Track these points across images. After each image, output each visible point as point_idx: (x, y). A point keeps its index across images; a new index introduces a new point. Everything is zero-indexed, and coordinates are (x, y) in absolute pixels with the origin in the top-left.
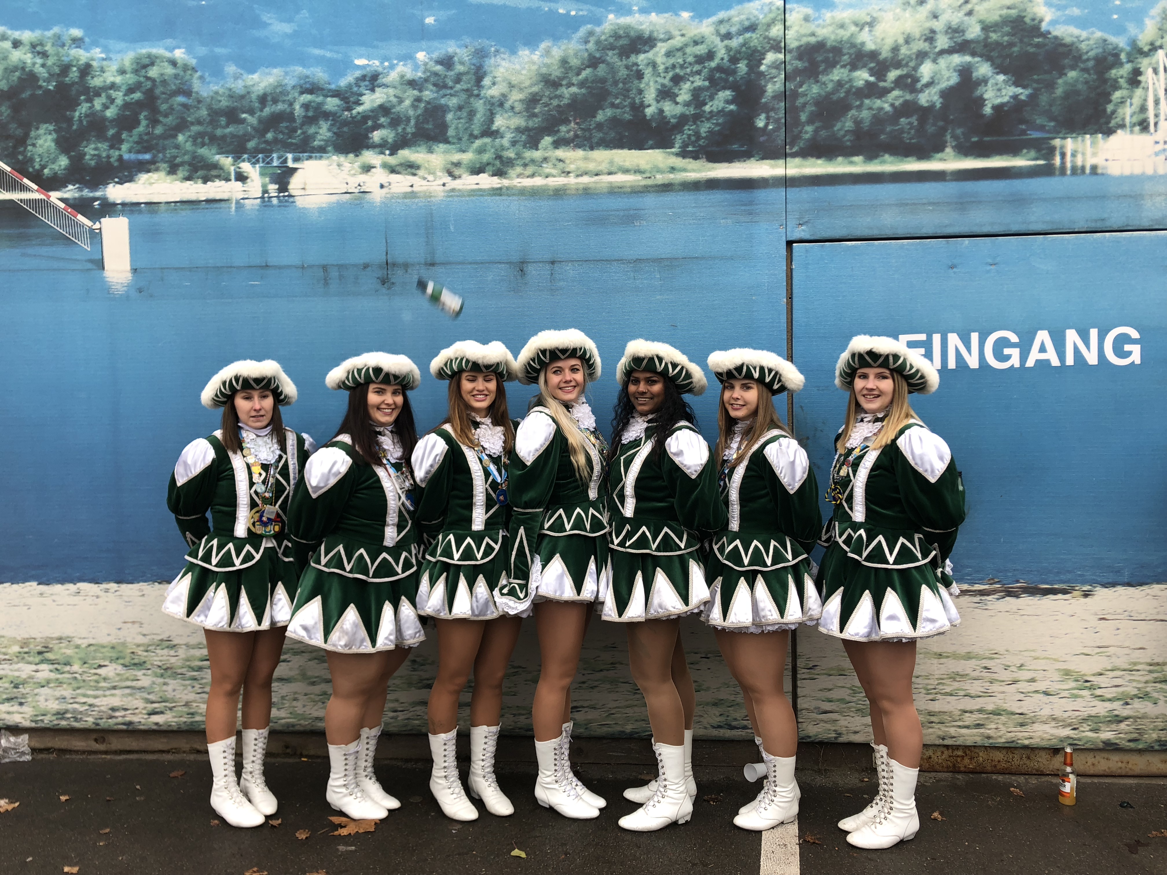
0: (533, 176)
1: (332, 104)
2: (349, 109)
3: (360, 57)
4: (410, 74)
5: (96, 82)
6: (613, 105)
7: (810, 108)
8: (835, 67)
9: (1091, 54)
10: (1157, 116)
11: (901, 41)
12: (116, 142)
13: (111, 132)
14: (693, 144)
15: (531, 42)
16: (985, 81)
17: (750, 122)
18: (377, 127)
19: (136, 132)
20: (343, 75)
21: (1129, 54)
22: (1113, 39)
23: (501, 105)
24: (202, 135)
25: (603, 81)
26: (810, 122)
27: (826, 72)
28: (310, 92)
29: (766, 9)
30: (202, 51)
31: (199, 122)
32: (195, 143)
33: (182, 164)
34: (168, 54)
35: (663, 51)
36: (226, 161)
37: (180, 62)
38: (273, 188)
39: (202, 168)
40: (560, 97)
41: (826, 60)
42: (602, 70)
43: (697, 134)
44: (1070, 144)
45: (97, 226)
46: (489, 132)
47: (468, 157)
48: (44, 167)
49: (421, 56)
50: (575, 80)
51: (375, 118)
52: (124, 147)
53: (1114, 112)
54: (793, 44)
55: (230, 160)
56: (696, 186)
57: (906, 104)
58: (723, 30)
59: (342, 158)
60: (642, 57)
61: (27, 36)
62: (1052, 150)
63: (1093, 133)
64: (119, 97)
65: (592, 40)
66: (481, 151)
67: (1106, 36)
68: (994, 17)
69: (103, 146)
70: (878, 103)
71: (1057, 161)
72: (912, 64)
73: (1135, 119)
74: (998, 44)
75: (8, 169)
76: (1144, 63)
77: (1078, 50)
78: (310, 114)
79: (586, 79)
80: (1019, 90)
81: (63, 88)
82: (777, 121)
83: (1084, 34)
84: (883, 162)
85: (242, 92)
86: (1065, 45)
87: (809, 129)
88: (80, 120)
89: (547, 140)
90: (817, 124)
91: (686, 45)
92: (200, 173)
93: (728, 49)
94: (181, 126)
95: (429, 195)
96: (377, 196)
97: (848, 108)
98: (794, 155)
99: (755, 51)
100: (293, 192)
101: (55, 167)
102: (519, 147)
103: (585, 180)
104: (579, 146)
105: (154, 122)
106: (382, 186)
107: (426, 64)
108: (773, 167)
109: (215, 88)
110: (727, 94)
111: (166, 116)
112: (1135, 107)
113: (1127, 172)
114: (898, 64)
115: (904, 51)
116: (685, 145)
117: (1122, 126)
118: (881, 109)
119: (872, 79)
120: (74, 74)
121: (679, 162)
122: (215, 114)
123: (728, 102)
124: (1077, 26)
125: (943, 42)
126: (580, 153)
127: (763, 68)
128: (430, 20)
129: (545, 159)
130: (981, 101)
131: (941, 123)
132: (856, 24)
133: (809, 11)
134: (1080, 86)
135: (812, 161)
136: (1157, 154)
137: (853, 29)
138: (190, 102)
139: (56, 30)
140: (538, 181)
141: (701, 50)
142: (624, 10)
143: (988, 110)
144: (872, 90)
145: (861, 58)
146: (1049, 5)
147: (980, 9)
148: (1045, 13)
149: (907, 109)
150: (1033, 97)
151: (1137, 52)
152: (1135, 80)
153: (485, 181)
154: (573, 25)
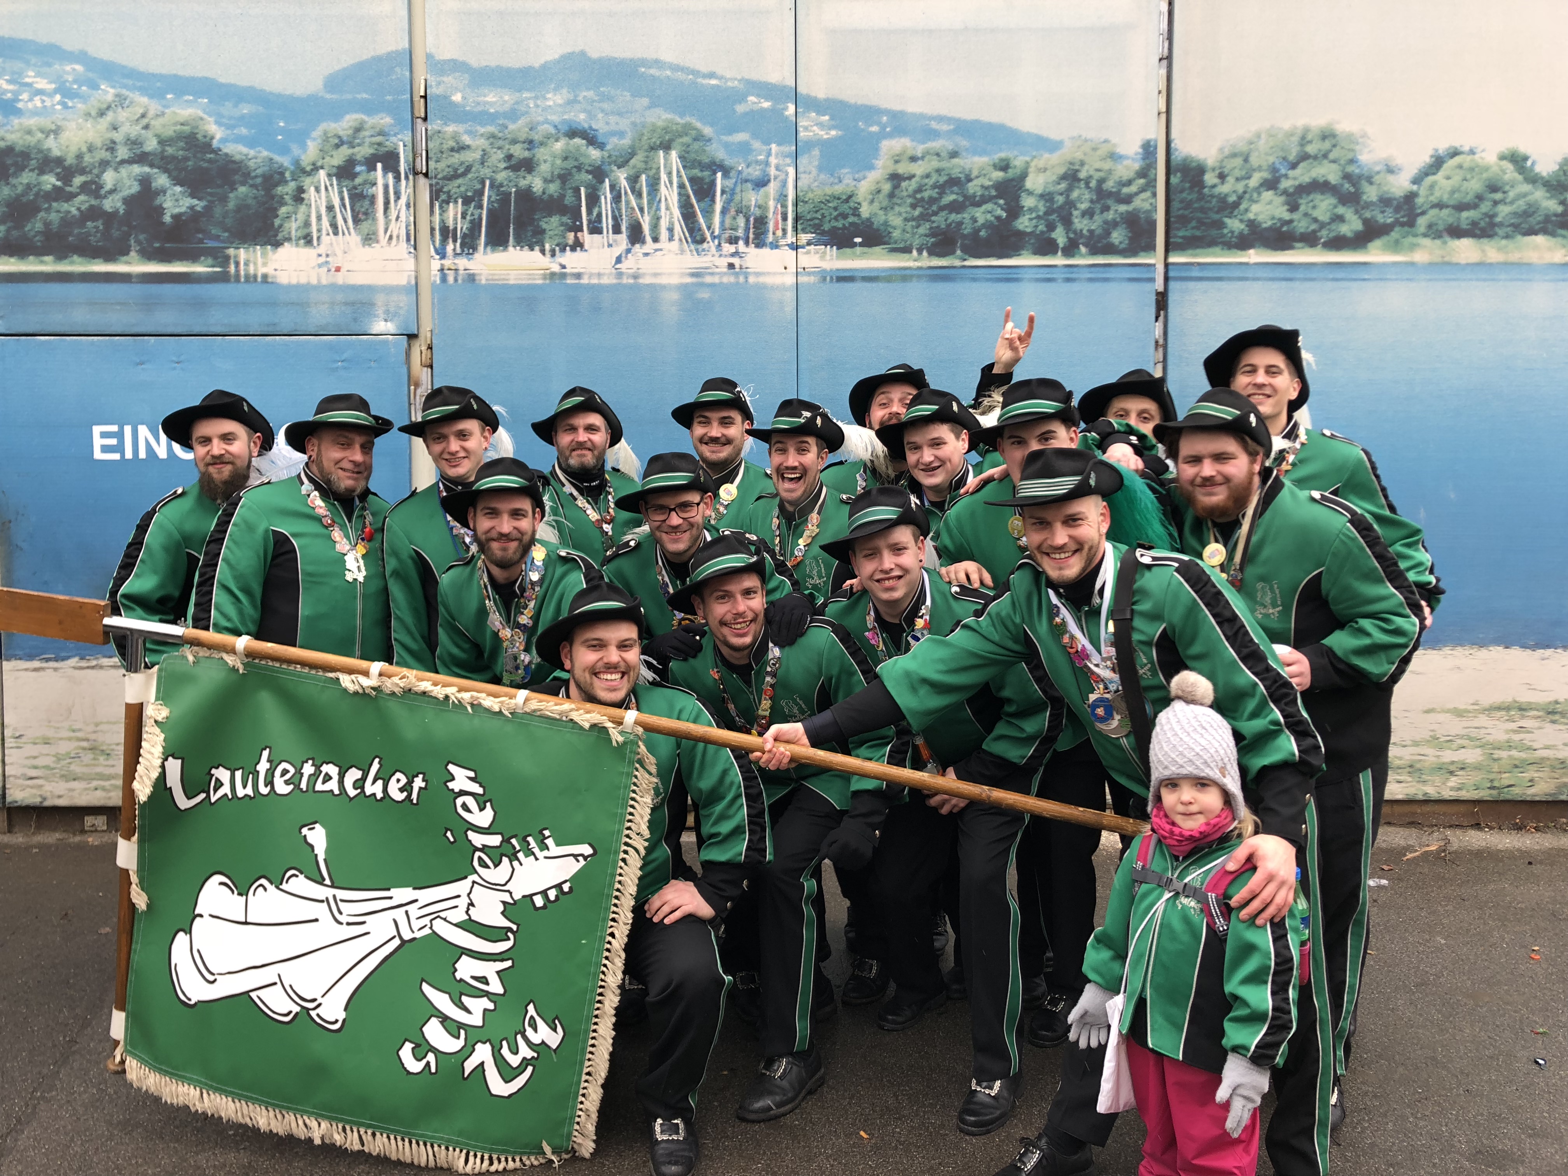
7: (3, 209)
9: (259, 171)
10: (319, 231)
11: (84, 149)
21: (293, 173)
22: (278, 158)
27: (16, 175)
41: (15, 164)
44: (242, 254)
53: (281, 226)
57: (92, 209)
62: (227, 259)
63: (262, 245)
67: (272, 155)
68: (169, 132)
70: (65, 206)
71: (232, 268)
72: (96, 171)
73: (299, 234)
74: (174, 158)
76: (307, 182)
77: (247, 167)
80: (195, 202)
83: (252, 153)
84: (72, 263)
86: (234, 162)
90: (9, 224)
97: (39, 210)
112: (300, 222)
113: (294, 281)
114: (83, 171)
117: (289, 239)
118: (69, 212)
119: (59, 183)
124: (245, 145)
125: (123, 153)
130: (161, 210)
131: (125, 229)
132: (42, 132)
134: (250, 201)
135: (5, 258)
136: (320, 266)
137: (40, 135)
143: (167, 219)
144: (59, 194)
145: (48, 163)
146: (217, 123)
147: (157, 124)
148: (216, 131)
149: (94, 213)
150: (208, 209)
151: (301, 172)
152: (299, 197)
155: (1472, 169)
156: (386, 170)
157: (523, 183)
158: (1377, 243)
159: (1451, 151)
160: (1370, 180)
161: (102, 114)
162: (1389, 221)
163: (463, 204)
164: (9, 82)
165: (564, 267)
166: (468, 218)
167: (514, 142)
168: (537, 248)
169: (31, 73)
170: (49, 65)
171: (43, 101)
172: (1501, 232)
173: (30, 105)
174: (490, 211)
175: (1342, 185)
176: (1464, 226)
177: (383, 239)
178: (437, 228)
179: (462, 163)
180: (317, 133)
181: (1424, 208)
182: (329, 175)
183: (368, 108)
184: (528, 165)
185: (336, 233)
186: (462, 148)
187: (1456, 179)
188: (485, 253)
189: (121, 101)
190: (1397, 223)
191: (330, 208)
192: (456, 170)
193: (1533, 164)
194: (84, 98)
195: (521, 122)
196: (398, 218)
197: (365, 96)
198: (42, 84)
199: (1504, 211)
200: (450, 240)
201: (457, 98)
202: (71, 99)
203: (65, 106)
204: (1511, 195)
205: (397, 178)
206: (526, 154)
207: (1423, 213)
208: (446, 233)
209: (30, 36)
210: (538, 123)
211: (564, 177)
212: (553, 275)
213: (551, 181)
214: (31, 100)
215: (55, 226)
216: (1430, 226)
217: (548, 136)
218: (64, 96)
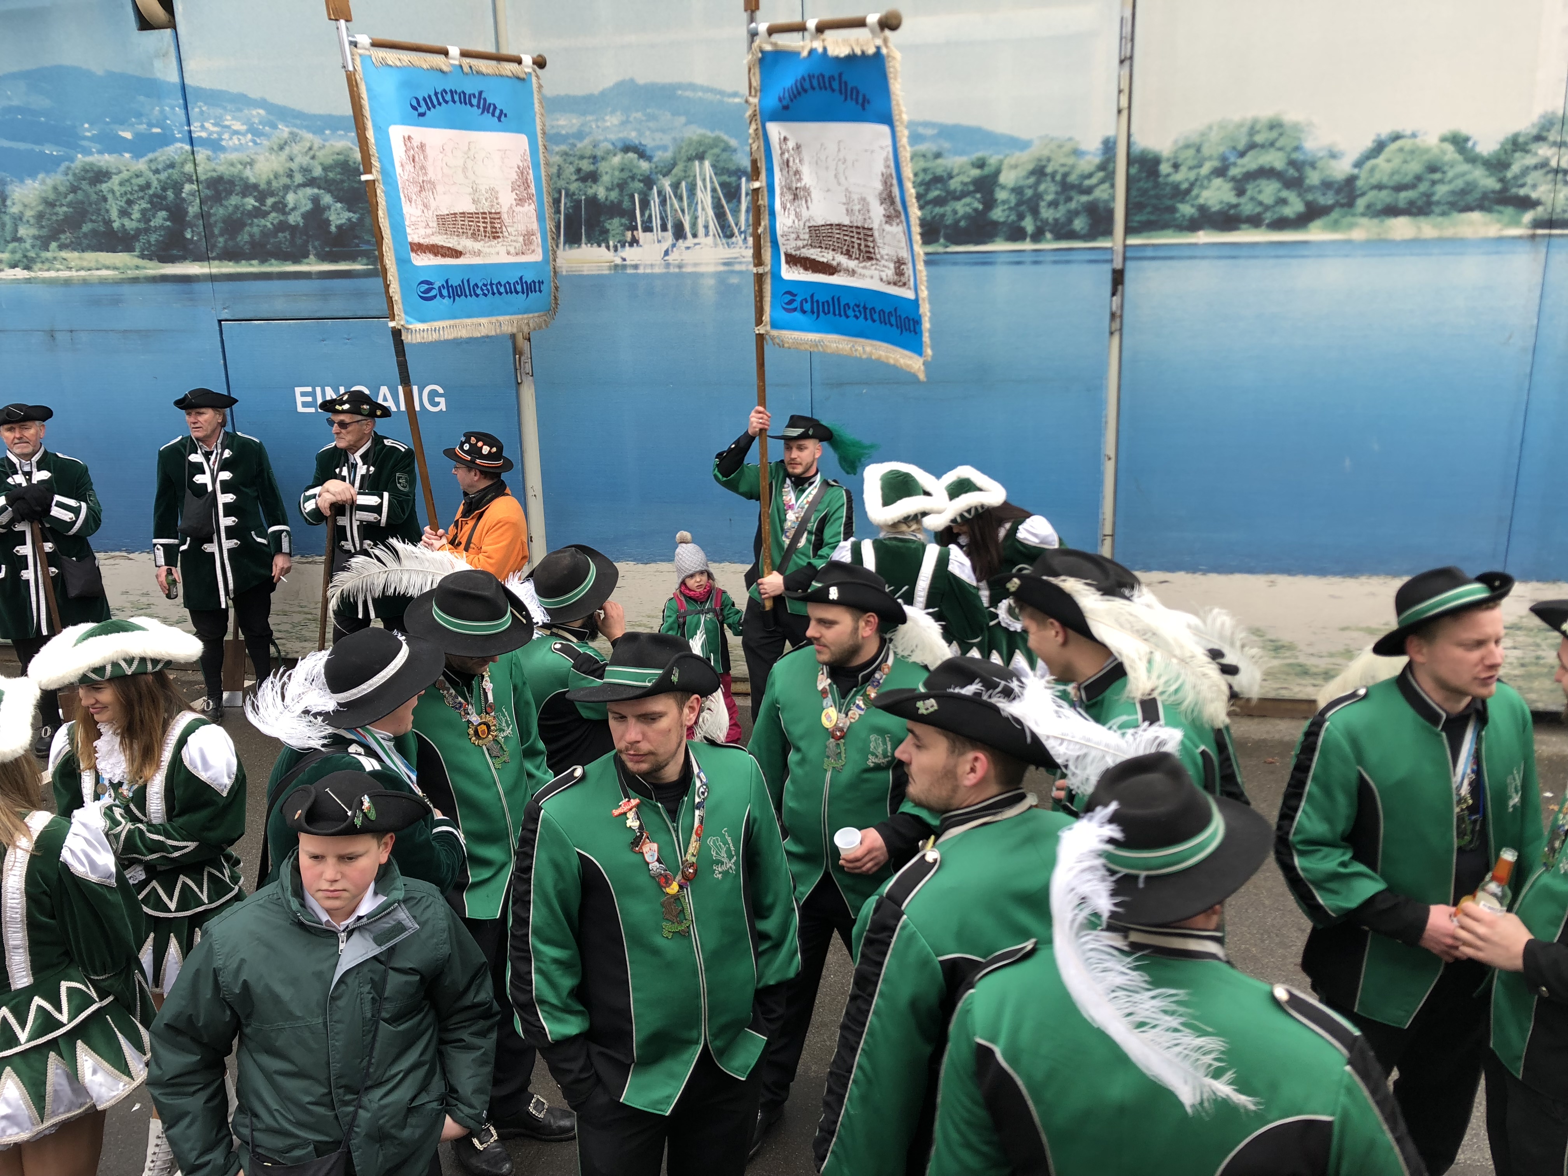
0: (48, 270)
6: (92, 221)
7: (220, 225)
8: (232, 194)
11: (272, 177)
14: (147, 249)
15: (33, 175)
16: (329, 207)
17: (182, 234)
23: (21, 219)
25: (82, 203)
27: (226, 198)
29: (180, 152)
35: (117, 182)
40: (56, 214)
41: (225, 190)
42: (80, 195)
43: (149, 242)
46: (17, 238)
50: (64, 202)
54: (202, 177)
57: (281, 223)
58: (153, 168)
60: (104, 186)
65: (70, 172)
66: (13, 252)
68: (329, 161)
70: (263, 222)
72: (281, 194)
74: (334, 180)
79: (71, 201)
80: (351, 215)
84: (271, 265)
87: (221, 239)
89: (54, 245)
90: (226, 236)
91: (131, 178)
93: (159, 181)
97: (244, 225)
98: (214, 259)
99: (176, 183)
102: (37, 249)
103: (82, 273)
104: (74, 249)
108: (201, 267)
110: (163, 214)
114: (272, 194)
116: (142, 250)
118: (265, 226)
119: (257, 204)
121: (140, 262)
123: (165, 220)
125: (299, 179)
126: (76, 254)
127: (184, 195)
129: (55, 258)
130: (328, 222)
131: (305, 237)
132: (241, 163)
133: (209, 153)
135: (227, 262)
137: (240, 166)
140: (52, 274)
141: (141, 181)
142: (87, 152)
143: (333, 229)
144: (258, 213)
145: (249, 189)
147: (320, 154)
149: (282, 226)
150: (360, 220)
153: (20, 273)
154: (56, 162)
155: (1412, 152)
157: (590, 192)
158: (1317, 223)
159: (1394, 135)
160: (1313, 165)
161: (281, 148)
162: (1330, 202)
164: (214, 125)
165: (624, 260)
167: (582, 158)
168: (603, 245)
169: (229, 118)
170: (241, 110)
171: (239, 140)
172: (1437, 210)
173: (231, 143)
174: (565, 215)
175: (1287, 171)
176: (1402, 204)
181: (1365, 188)
184: (593, 177)
187: (1397, 161)
188: (564, 249)
189: (293, 137)
190: (1337, 204)
193: (1475, 144)
194: (268, 136)
195: (586, 141)
198: (237, 126)
199: (1441, 191)
202: (259, 137)
203: (255, 143)
204: (1450, 174)
206: (592, 168)
207: (1363, 194)
210: (600, 142)
211: (621, 186)
212: (616, 266)
213: (612, 190)
214: (231, 139)
215: (257, 236)
216: (1369, 206)
217: (608, 152)
218: (253, 135)
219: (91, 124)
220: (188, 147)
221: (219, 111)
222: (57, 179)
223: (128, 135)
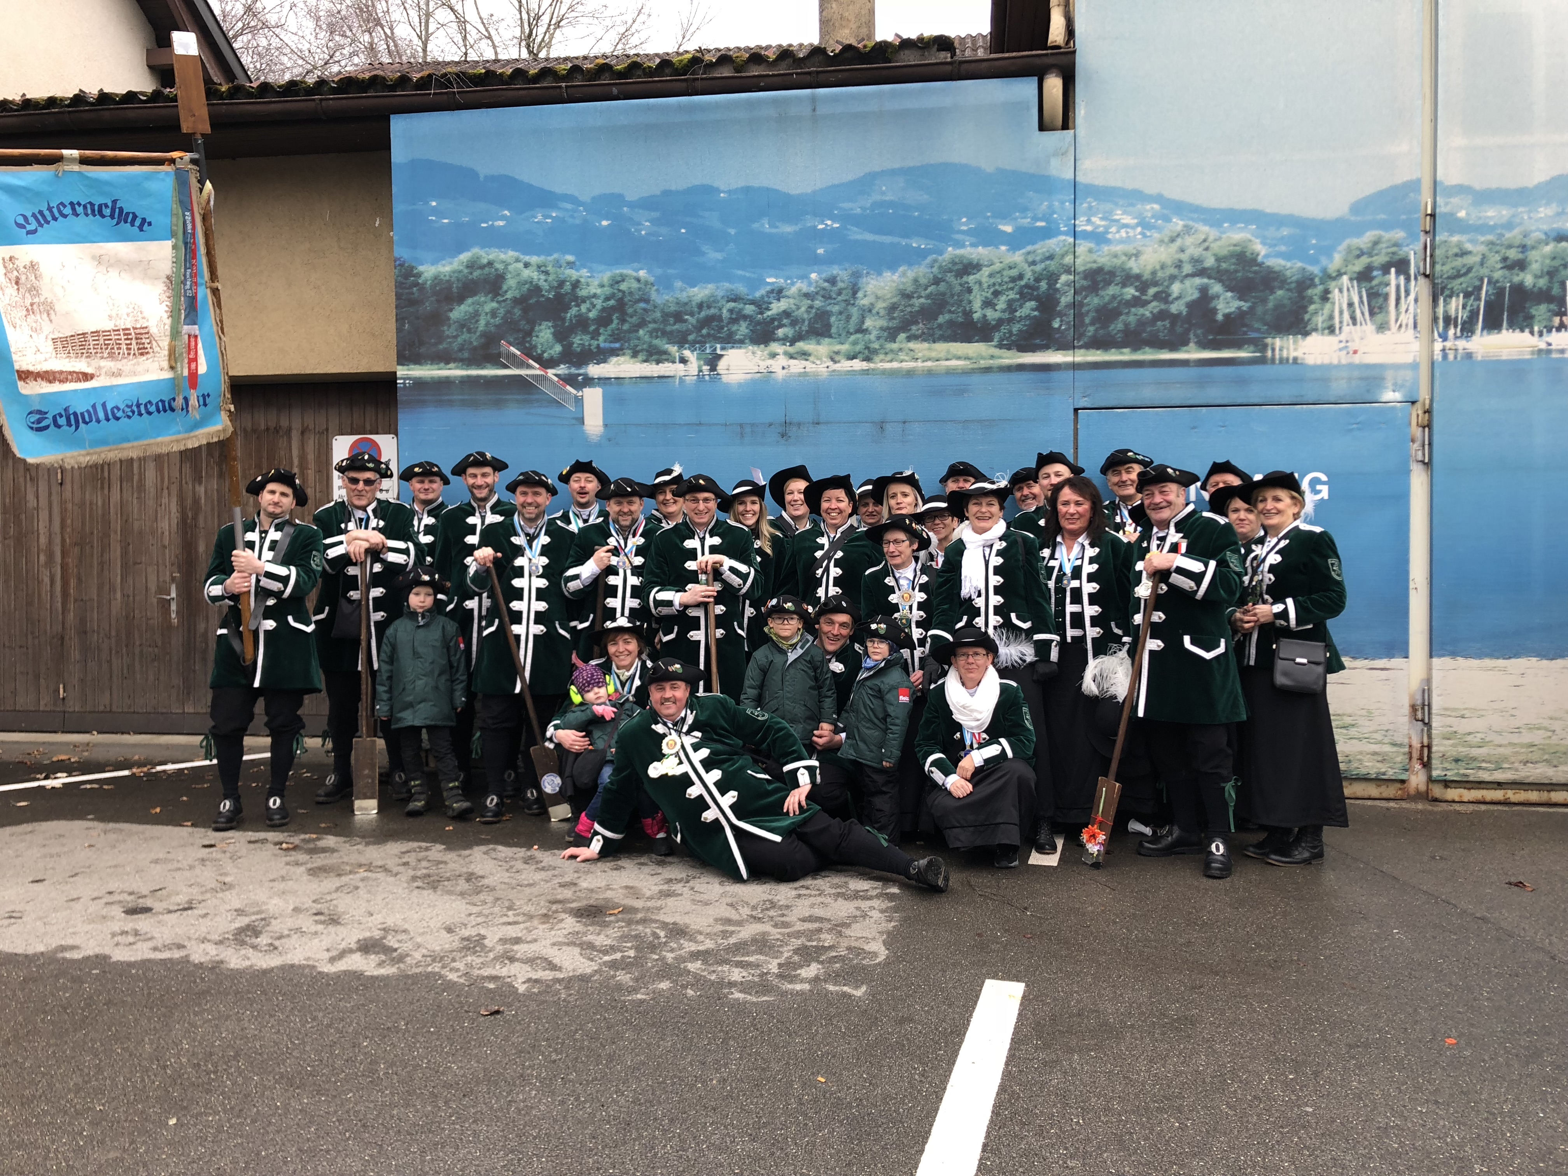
0: (891, 361)
1: (749, 309)
2: (762, 313)
3: (770, 277)
4: (805, 289)
5: (583, 293)
6: (950, 312)
7: (1092, 314)
8: (1110, 284)
9: (1294, 278)
10: (1341, 322)
11: (1158, 267)
12: (595, 335)
13: (592, 328)
14: (1007, 339)
15: (893, 267)
16: (1217, 297)
17: (1049, 322)
18: (781, 326)
19: (609, 328)
20: (757, 288)
21: (1321, 279)
22: (1310, 268)
23: (870, 311)
24: (656, 330)
25: (944, 294)
26: (1092, 323)
27: (1104, 288)
28: (734, 301)
29: (1061, 244)
30: (659, 271)
31: (655, 322)
32: (651, 337)
33: (642, 350)
34: (635, 274)
35: (987, 273)
36: (673, 349)
37: (643, 280)
38: (706, 368)
39: (656, 353)
40: (912, 305)
41: (1104, 280)
42: (942, 287)
43: (1010, 332)
44: (1278, 342)
45: (580, 394)
46: (860, 330)
47: (845, 348)
48: (544, 352)
49: (813, 276)
50: (923, 294)
51: (780, 320)
52: (601, 338)
53: (1309, 320)
54: (1080, 269)
55: (676, 348)
56: (1009, 369)
57: (1161, 312)
58: (1030, 259)
59: (756, 348)
60: (971, 277)
61: (534, 259)
62: (1265, 346)
63: (1295, 334)
64: (599, 303)
65: (936, 265)
66: (855, 343)
67: (1305, 266)
68: (1224, 252)
69: (587, 338)
70: (1141, 311)
71: (1269, 354)
72: (1166, 284)
73: (1325, 325)
74: (1227, 271)
75: (518, 353)
76: (1332, 285)
77: (1284, 275)
78: (734, 316)
79: (931, 293)
80: (1242, 303)
81: (559, 297)
82: (1068, 323)
83: (1289, 264)
84: (1144, 353)
85: (686, 300)
86: (1275, 272)
87: (1091, 329)
88: (571, 320)
89: (902, 336)
90: (1097, 325)
91: (1003, 269)
92: (654, 357)
93: (1034, 272)
94: (642, 324)
95: (816, 374)
96: (780, 374)
97: (1120, 314)
98: (1080, 347)
99: (1053, 274)
100: (721, 372)
101: (552, 352)
102: (882, 341)
103: (929, 364)
104: (925, 340)
105: (623, 321)
106: (783, 368)
107: (817, 282)
108: (1065, 356)
109: (667, 297)
110: (1033, 304)
111: (631, 317)
112: (1325, 317)
113: (1319, 362)
114: (1155, 284)
115: (1160, 274)
116: (1001, 340)
117: (1315, 330)
118: (1143, 315)
119: (1137, 294)
120: (568, 287)
121: (997, 352)
122: (666, 315)
123: (1033, 310)
124: (1284, 259)
125: (1187, 269)
126: (926, 345)
127: (1058, 286)
128: (820, 251)
129: (901, 349)
130: (1214, 311)
131: (1186, 326)
132: (1126, 255)
133: (1092, 245)
134: (1286, 302)
135: (1092, 351)
136: (1341, 350)
137: (1124, 258)
138: (648, 307)
139: (555, 256)
140: (895, 365)
141: (1014, 273)
142: (959, 245)
143: (1220, 317)
144: (1137, 302)
145: (1129, 278)
146: (1264, 243)
147: (1215, 246)
148: (1260, 249)
149: (1162, 315)
150: (1252, 309)
151: (1328, 277)
152: (1325, 297)
153: (858, 365)
154: (921, 254)
156: (1398, 273)
157: (1516, 279)
161: (1172, 240)
163: (1464, 297)
164: (1102, 219)
165: (1549, 344)
166: (1468, 308)
167: (1510, 247)
168: (1527, 330)
169: (1119, 212)
170: (1133, 205)
171: (1127, 233)
173: (1117, 236)
174: (1487, 303)
177: (1394, 326)
178: (1441, 317)
179: (1464, 266)
180: (1342, 247)
182: (1351, 279)
183: (1385, 226)
184: (1521, 265)
185: (1355, 324)
186: (1464, 253)
188: (1481, 335)
189: (1188, 230)
191: (1351, 305)
192: (1459, 271)
194: (1159, 229)
195: (1516, 231)
196: (1407, 311)
197: (1383, 216)
198: (1127, 220)
200: (1452, 327)
201: (1462, 214)
202: (1150, 230)
203: (1144, 235)
205: (1408, 279)
206: (1520, 256)
208: (1448, 320)
209: (1119, 184)
210: (1531, 231)
211: (1551, 274)
212: (1540, 351)
213: (1541, 277)
214: (1118, 232)
217: (1539, 242)
218: (1144, 228)
219: (970, 218)
220: (1071, 240)
221: (1109, 206)
222: (922, 271)
223: (1008, 229)
